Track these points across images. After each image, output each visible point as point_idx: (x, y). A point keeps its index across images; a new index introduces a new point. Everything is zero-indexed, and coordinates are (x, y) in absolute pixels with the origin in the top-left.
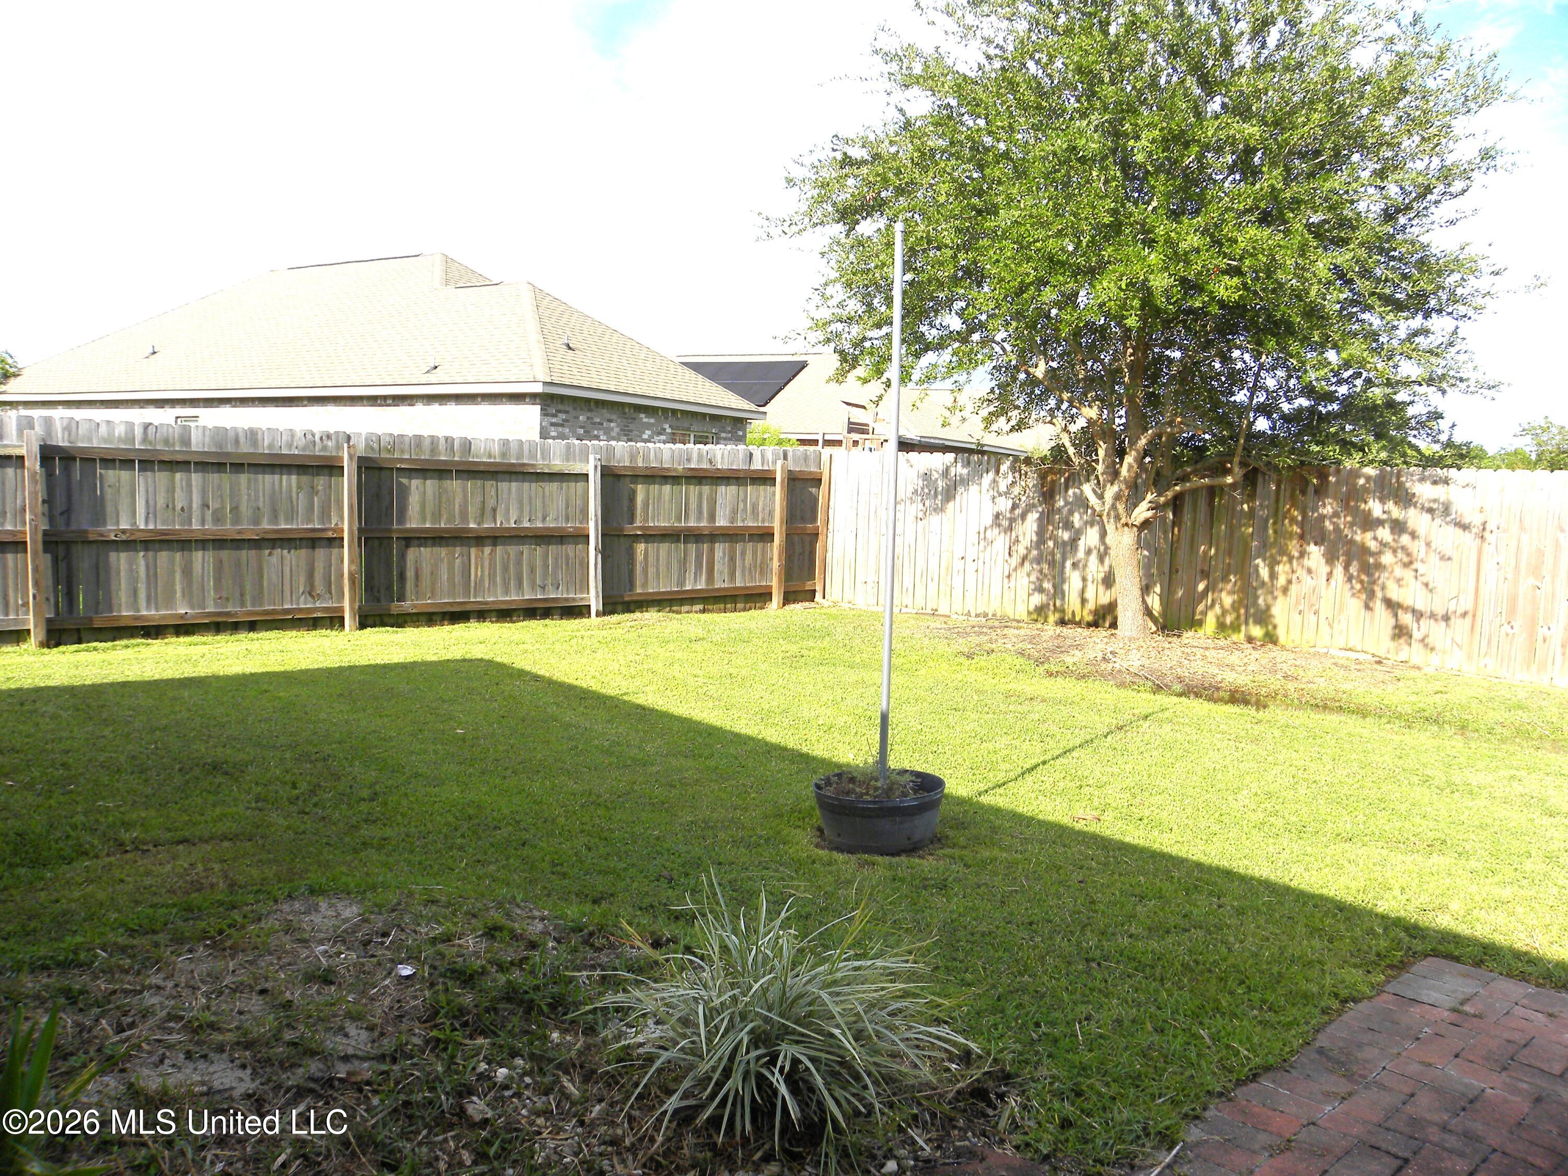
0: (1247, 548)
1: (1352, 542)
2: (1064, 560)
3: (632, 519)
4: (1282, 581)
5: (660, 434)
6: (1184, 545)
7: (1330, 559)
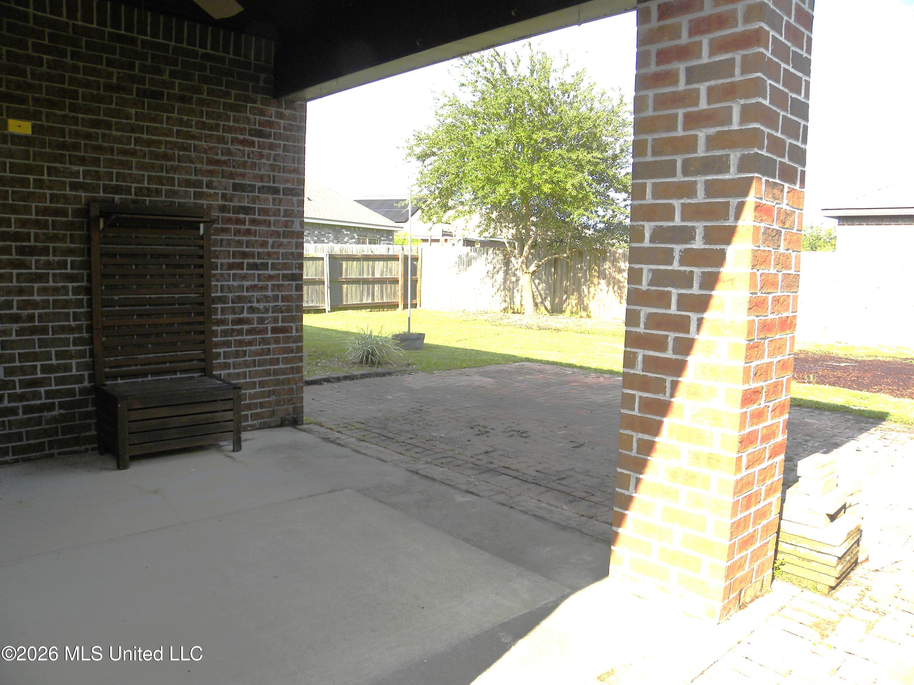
0: (580, 282)
1: (615, 278)
2: (514, 289)
3: (341, 275)
4: (591, 295)
5: (352, 239)
6: (558, 282)
7: (608, 284)
